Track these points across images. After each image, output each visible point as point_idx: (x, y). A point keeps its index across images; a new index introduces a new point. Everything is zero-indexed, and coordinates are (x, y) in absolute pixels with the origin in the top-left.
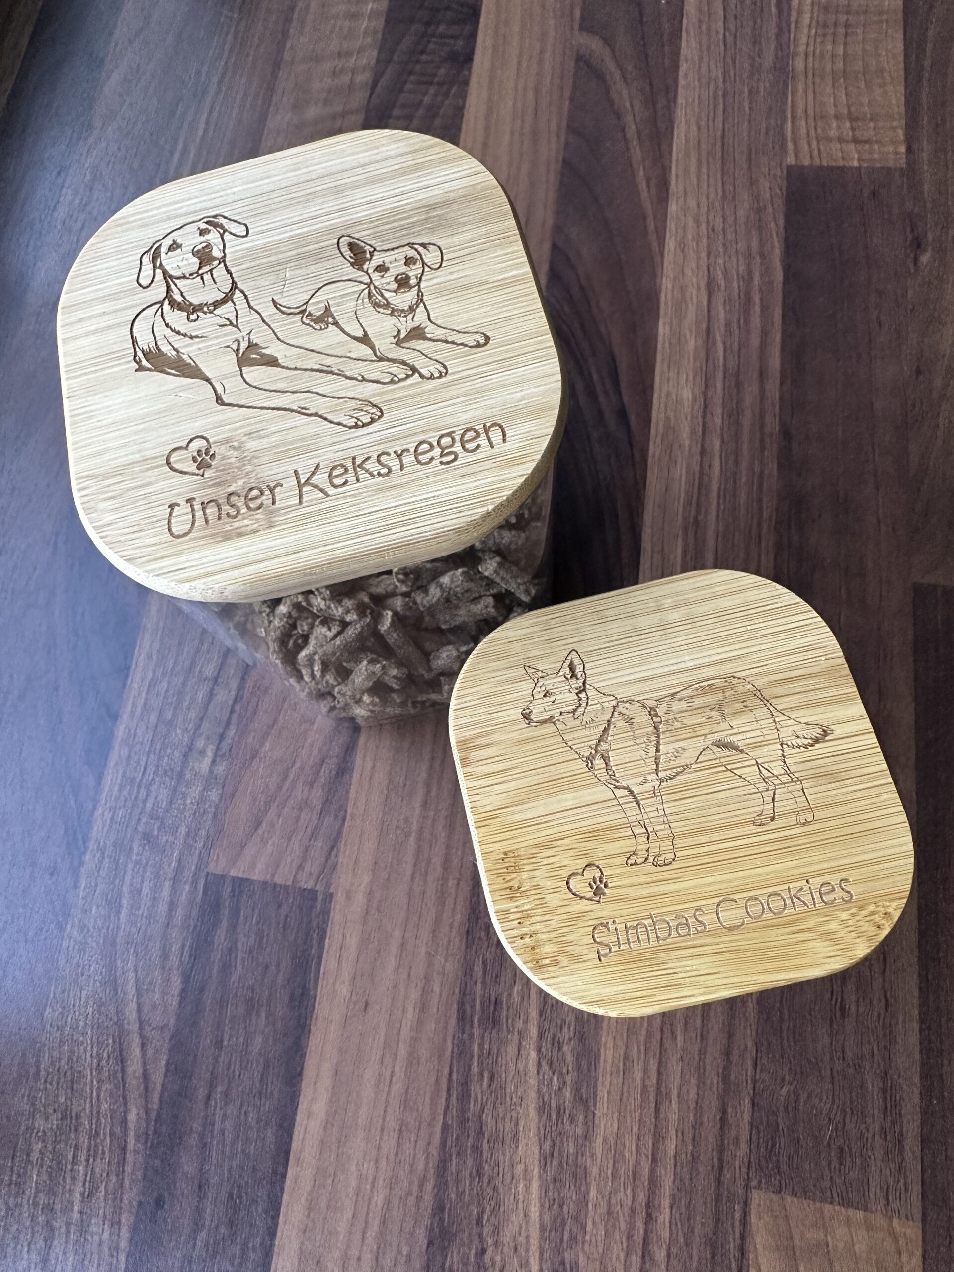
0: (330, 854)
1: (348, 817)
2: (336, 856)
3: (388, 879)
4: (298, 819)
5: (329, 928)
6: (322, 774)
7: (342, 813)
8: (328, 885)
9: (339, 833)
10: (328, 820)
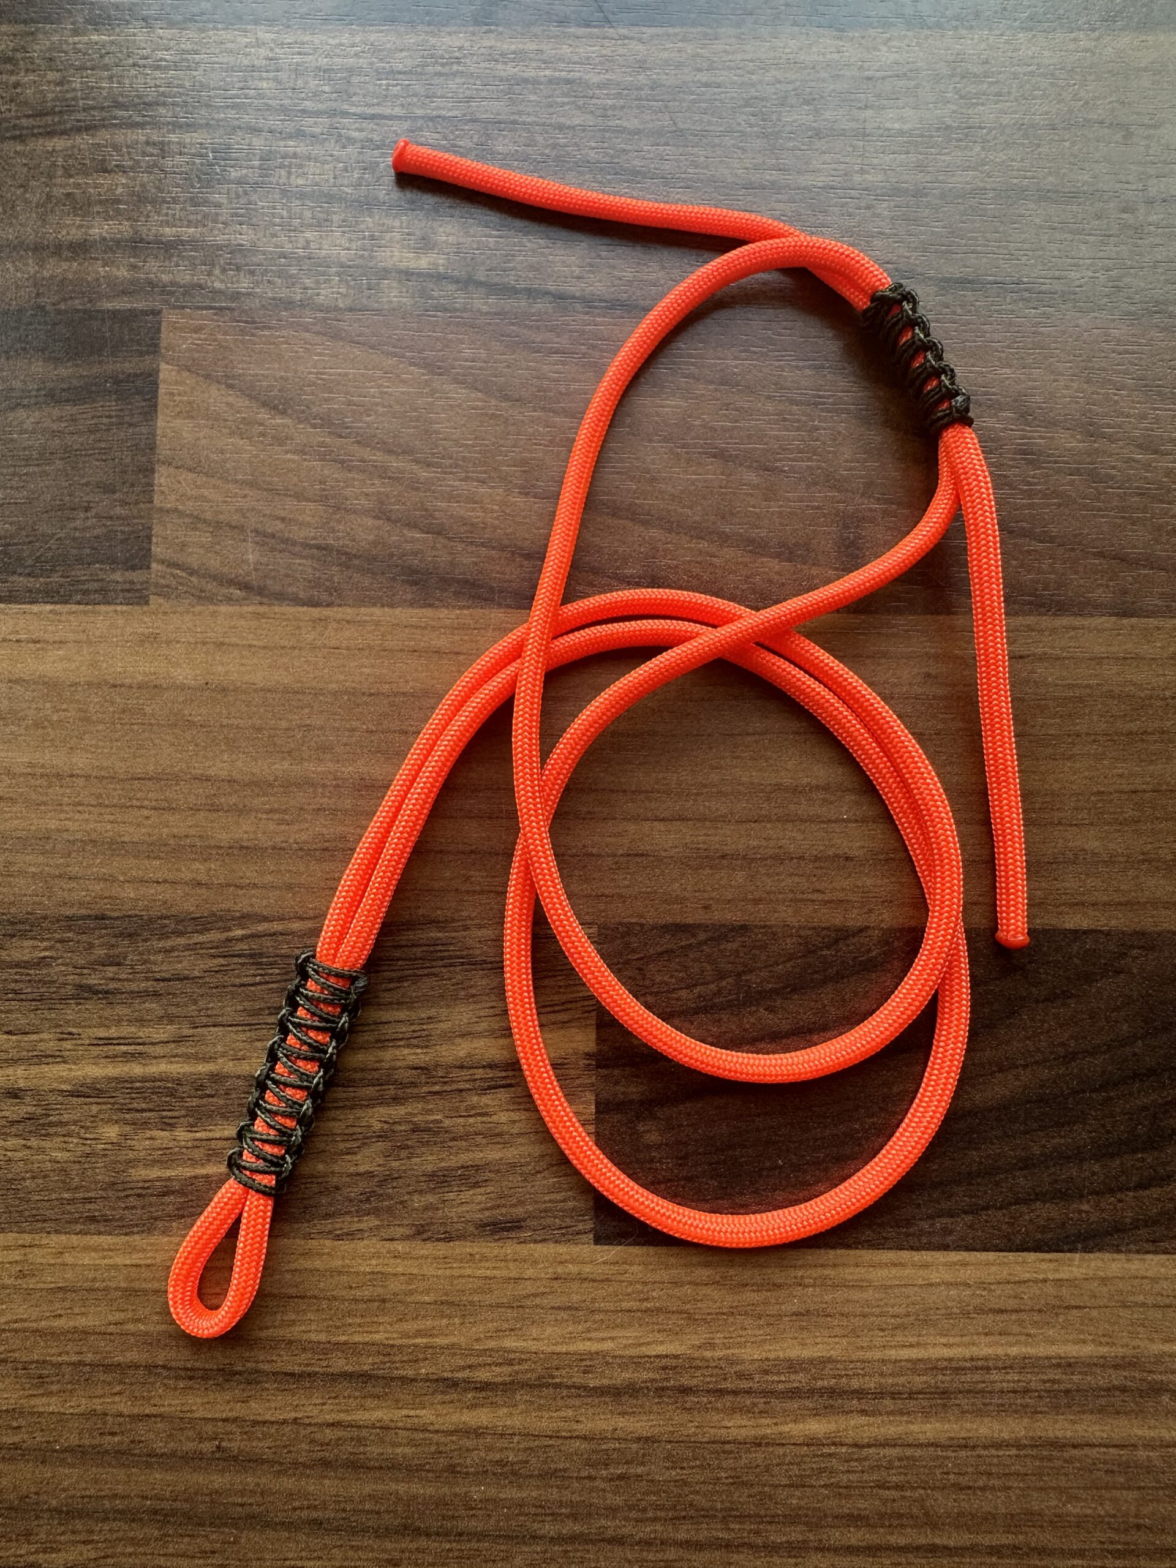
0: (231, 582)
1: (315, 612)
2: (229, 600)
3: (192, 724)
4: (299, 496)
5: (74, 607)
6: (410, 534)
7: (325, 597)
8: (165, 592)
9: (281, 597)
10: (305, 567)
